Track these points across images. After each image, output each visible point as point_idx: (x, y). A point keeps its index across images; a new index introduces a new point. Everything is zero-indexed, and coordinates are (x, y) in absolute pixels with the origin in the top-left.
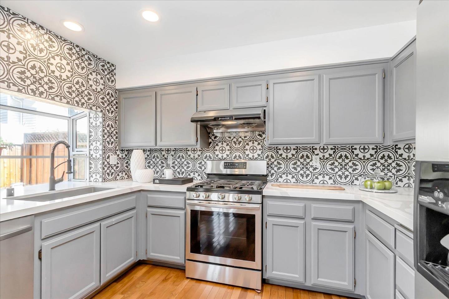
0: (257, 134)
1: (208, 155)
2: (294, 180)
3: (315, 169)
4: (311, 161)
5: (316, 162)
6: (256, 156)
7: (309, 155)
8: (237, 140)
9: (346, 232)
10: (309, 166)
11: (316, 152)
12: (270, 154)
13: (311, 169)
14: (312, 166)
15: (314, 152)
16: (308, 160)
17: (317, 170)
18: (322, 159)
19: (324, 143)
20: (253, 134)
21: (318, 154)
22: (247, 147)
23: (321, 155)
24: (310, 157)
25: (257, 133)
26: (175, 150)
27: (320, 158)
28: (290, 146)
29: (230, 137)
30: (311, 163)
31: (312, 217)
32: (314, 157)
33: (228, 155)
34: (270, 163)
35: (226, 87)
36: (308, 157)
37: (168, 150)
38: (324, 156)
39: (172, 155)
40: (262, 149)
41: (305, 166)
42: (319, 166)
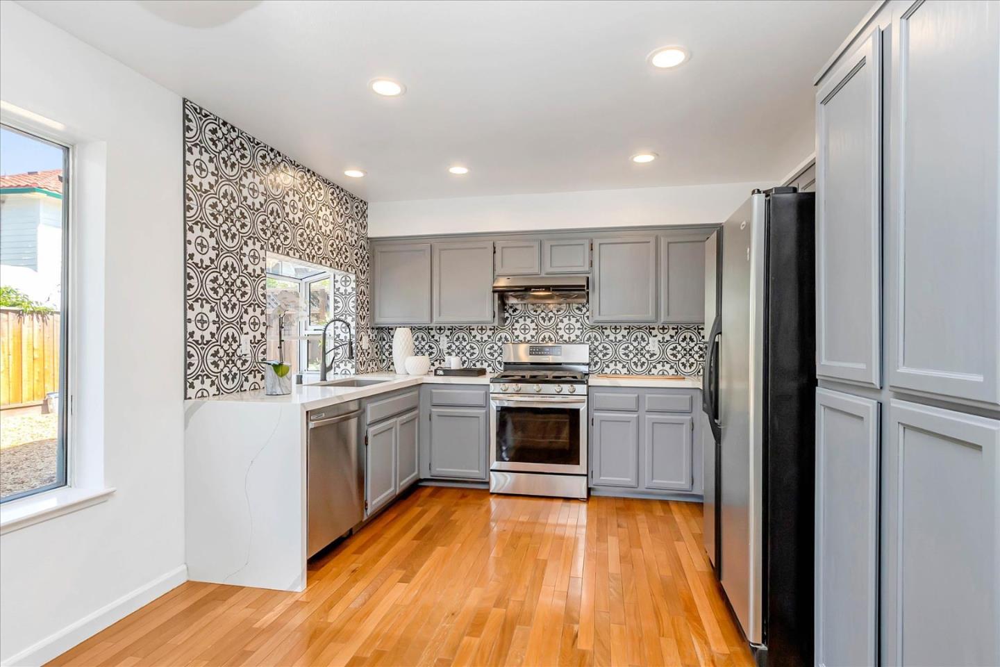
0: (574, 308)
1: (503, 336)
2: (625, 370)
3: (652, 355)
4: (647, 345)
5: (653, 345)
6: (573, 337)
7: (645, 336)
8: (547, 315)
9: (683, 424)
10: (644, 352)
11: (654, 332)
12: (592, 335)
13: (647, 356)
14: (648, 352)
15: (651, 333)
16: (643, 344)
17: (655, 357)
18: (662, 342)
19: (662, 321)
20: (569, 307)
21: (656, 336)
22: (561, 325)
23: (660, 337)
24: (646, 339)
25: (575, 306)
26: (452, 329)
27: (659, 341)
28: (620, 324)
29: (536, 311)
30: (647, 348)
31: (646, 409)
32: (651, 339)
33: (533, 337)
34: (593, 347)
35: (536, 245)
36: (643, 340)
37: (440, 329)
38: (663, 338)
39: (448, 336)
40: (582, 328)
41: (639, 352)
42: (657, 351)
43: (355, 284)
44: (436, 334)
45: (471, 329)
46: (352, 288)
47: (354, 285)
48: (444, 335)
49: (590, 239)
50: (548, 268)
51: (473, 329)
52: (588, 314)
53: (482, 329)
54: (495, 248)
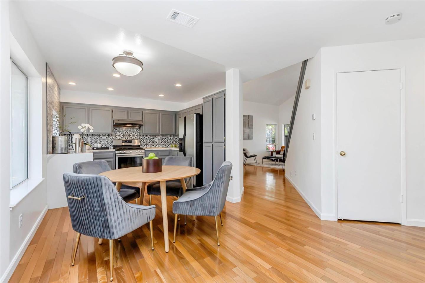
0: (135, 130)
1: (112, 138)
2: (149, 147)
3: (156, 143)
5: (156, 140)
8: (126, 131)
12: (140, 137)
13: (155, 143)
16: (154, 140)
18: (159, 139)
19: (160, 134)
20: (133, 129)
22: (131, 134)
23: (158, 138)
26: (92, 135)
28: (148, 134)
29: (123, 130)
30: (155, 141)
31: (159, 155)
32: (156, 138)
35: (126, 111)
36: (154, 139)
37: (87, 135)
39: (91, 138)
40: (137, 135)
41: (153, 142)
42: (157, 142)
44: (86, 137)
45: (100, 135)
47: (58, 119)
48: (89, 137)
49: (142, 111)
50: (130, 118)
51: (101, 135)
52: (139, 131)
53: (104, 135)
54: (112, 111)
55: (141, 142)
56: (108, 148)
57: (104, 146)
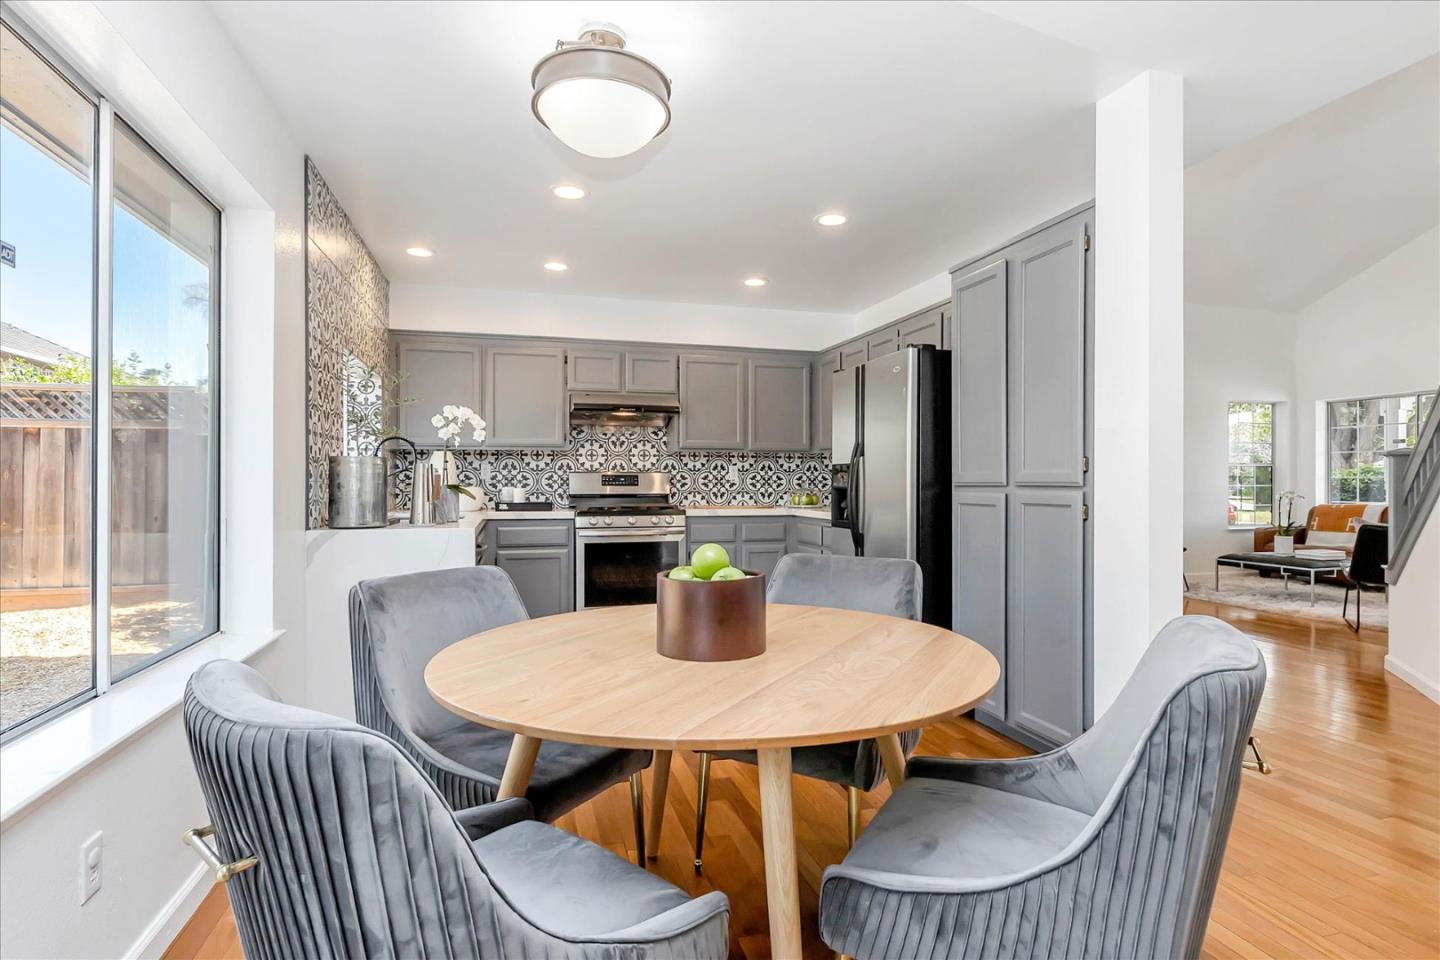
0: (650, 432)
1: (565, 464)
2: (704, 502)
3: (732, 485)
4: (727, 473)
5: (733, 474)
6: (648, 466)
7: (724, 465)
8: (618, 439)
10: (723, 481)
11: (734, 460)
12: (670, 463)
13: (727, 486)
14: (728, 481)
15: (731, 461)
16: (723, 473)
17: (735, 487)
18: (742, 471)
20: (644, 430)
21: (736, 464)
22: (634, 451)
23: (740, 465)
24: (726, 468)
25: (651, 429)
26: (497, 454)
27: (739, 470)
28: (700, 451)
29: (605, 434)
30: (727, 478)
31: (744, 539)
32: (731, 468)
33: (601, 465)
35: (616, 357)
36: (723, 468)
37: (481, 454)
38: (743, 467)
39: (492, 464)
40: (659, 455)
41: (719, 481)
42: (737, 481)
43: (380, 390)
44: (475, 461)
45: (522, 455)
46: (377, 396)
47: (379, 392)
48: (487, 461)
49: (675, 354)
50: (629, 386)
51: (526, 455)
52: (665, 439)
53: (537, 455)
54: (566, 358)
55: (674, 481)
56: (548, 506)
57: (537, 498)
